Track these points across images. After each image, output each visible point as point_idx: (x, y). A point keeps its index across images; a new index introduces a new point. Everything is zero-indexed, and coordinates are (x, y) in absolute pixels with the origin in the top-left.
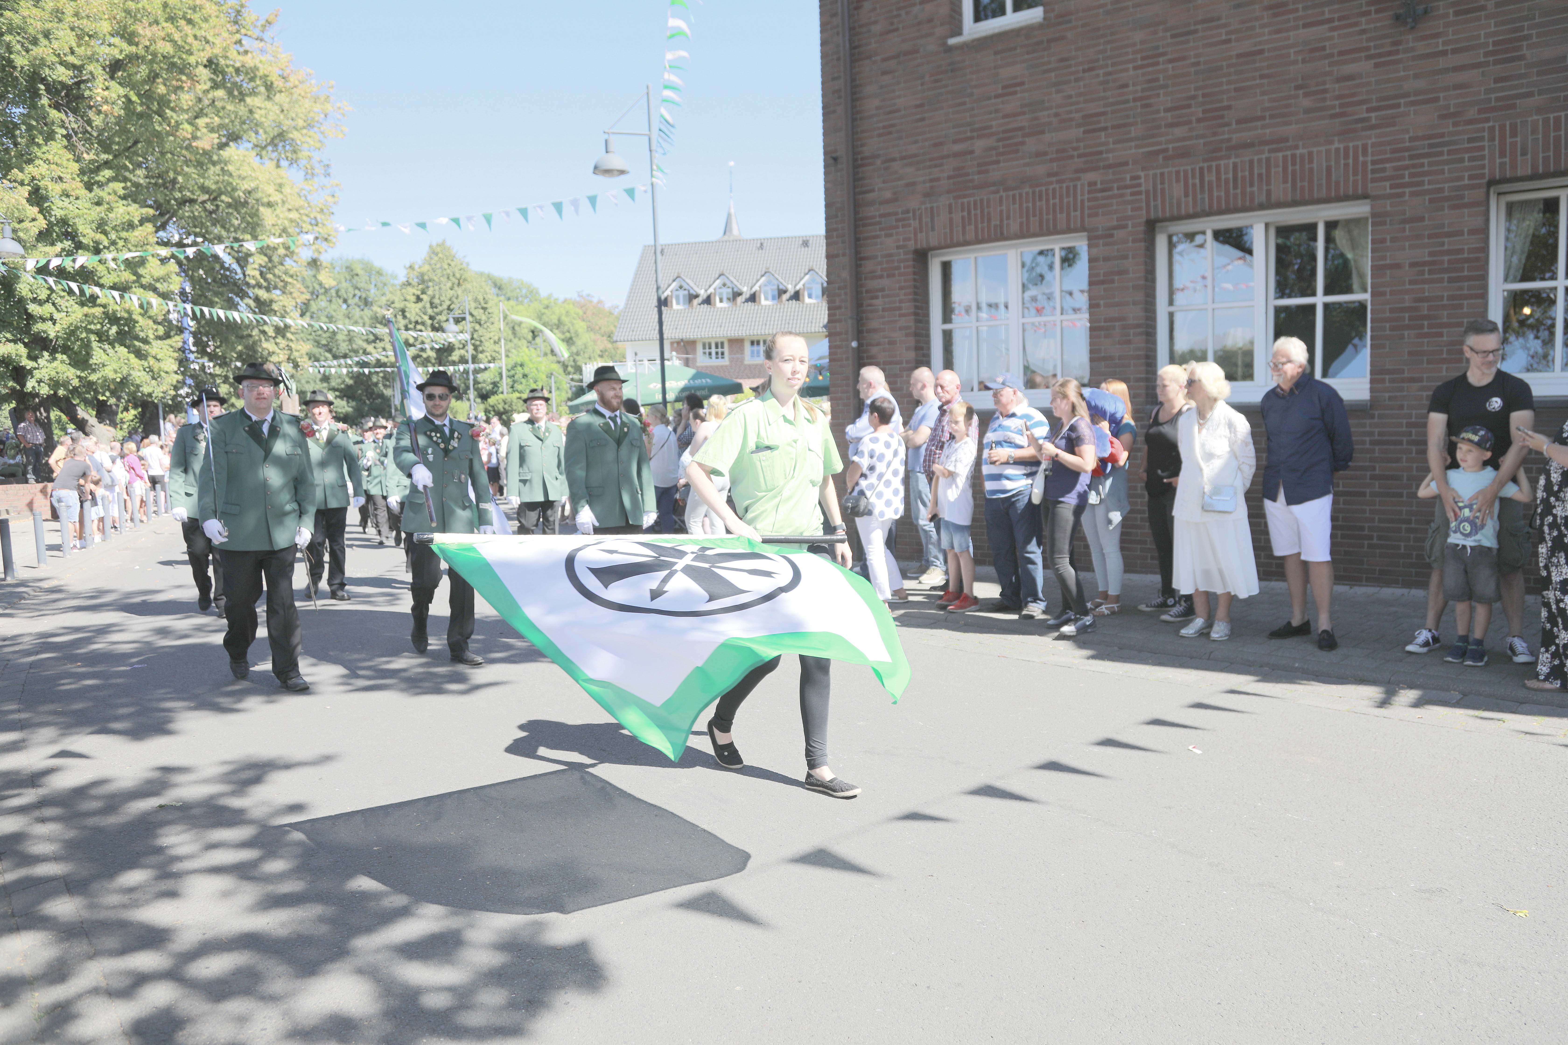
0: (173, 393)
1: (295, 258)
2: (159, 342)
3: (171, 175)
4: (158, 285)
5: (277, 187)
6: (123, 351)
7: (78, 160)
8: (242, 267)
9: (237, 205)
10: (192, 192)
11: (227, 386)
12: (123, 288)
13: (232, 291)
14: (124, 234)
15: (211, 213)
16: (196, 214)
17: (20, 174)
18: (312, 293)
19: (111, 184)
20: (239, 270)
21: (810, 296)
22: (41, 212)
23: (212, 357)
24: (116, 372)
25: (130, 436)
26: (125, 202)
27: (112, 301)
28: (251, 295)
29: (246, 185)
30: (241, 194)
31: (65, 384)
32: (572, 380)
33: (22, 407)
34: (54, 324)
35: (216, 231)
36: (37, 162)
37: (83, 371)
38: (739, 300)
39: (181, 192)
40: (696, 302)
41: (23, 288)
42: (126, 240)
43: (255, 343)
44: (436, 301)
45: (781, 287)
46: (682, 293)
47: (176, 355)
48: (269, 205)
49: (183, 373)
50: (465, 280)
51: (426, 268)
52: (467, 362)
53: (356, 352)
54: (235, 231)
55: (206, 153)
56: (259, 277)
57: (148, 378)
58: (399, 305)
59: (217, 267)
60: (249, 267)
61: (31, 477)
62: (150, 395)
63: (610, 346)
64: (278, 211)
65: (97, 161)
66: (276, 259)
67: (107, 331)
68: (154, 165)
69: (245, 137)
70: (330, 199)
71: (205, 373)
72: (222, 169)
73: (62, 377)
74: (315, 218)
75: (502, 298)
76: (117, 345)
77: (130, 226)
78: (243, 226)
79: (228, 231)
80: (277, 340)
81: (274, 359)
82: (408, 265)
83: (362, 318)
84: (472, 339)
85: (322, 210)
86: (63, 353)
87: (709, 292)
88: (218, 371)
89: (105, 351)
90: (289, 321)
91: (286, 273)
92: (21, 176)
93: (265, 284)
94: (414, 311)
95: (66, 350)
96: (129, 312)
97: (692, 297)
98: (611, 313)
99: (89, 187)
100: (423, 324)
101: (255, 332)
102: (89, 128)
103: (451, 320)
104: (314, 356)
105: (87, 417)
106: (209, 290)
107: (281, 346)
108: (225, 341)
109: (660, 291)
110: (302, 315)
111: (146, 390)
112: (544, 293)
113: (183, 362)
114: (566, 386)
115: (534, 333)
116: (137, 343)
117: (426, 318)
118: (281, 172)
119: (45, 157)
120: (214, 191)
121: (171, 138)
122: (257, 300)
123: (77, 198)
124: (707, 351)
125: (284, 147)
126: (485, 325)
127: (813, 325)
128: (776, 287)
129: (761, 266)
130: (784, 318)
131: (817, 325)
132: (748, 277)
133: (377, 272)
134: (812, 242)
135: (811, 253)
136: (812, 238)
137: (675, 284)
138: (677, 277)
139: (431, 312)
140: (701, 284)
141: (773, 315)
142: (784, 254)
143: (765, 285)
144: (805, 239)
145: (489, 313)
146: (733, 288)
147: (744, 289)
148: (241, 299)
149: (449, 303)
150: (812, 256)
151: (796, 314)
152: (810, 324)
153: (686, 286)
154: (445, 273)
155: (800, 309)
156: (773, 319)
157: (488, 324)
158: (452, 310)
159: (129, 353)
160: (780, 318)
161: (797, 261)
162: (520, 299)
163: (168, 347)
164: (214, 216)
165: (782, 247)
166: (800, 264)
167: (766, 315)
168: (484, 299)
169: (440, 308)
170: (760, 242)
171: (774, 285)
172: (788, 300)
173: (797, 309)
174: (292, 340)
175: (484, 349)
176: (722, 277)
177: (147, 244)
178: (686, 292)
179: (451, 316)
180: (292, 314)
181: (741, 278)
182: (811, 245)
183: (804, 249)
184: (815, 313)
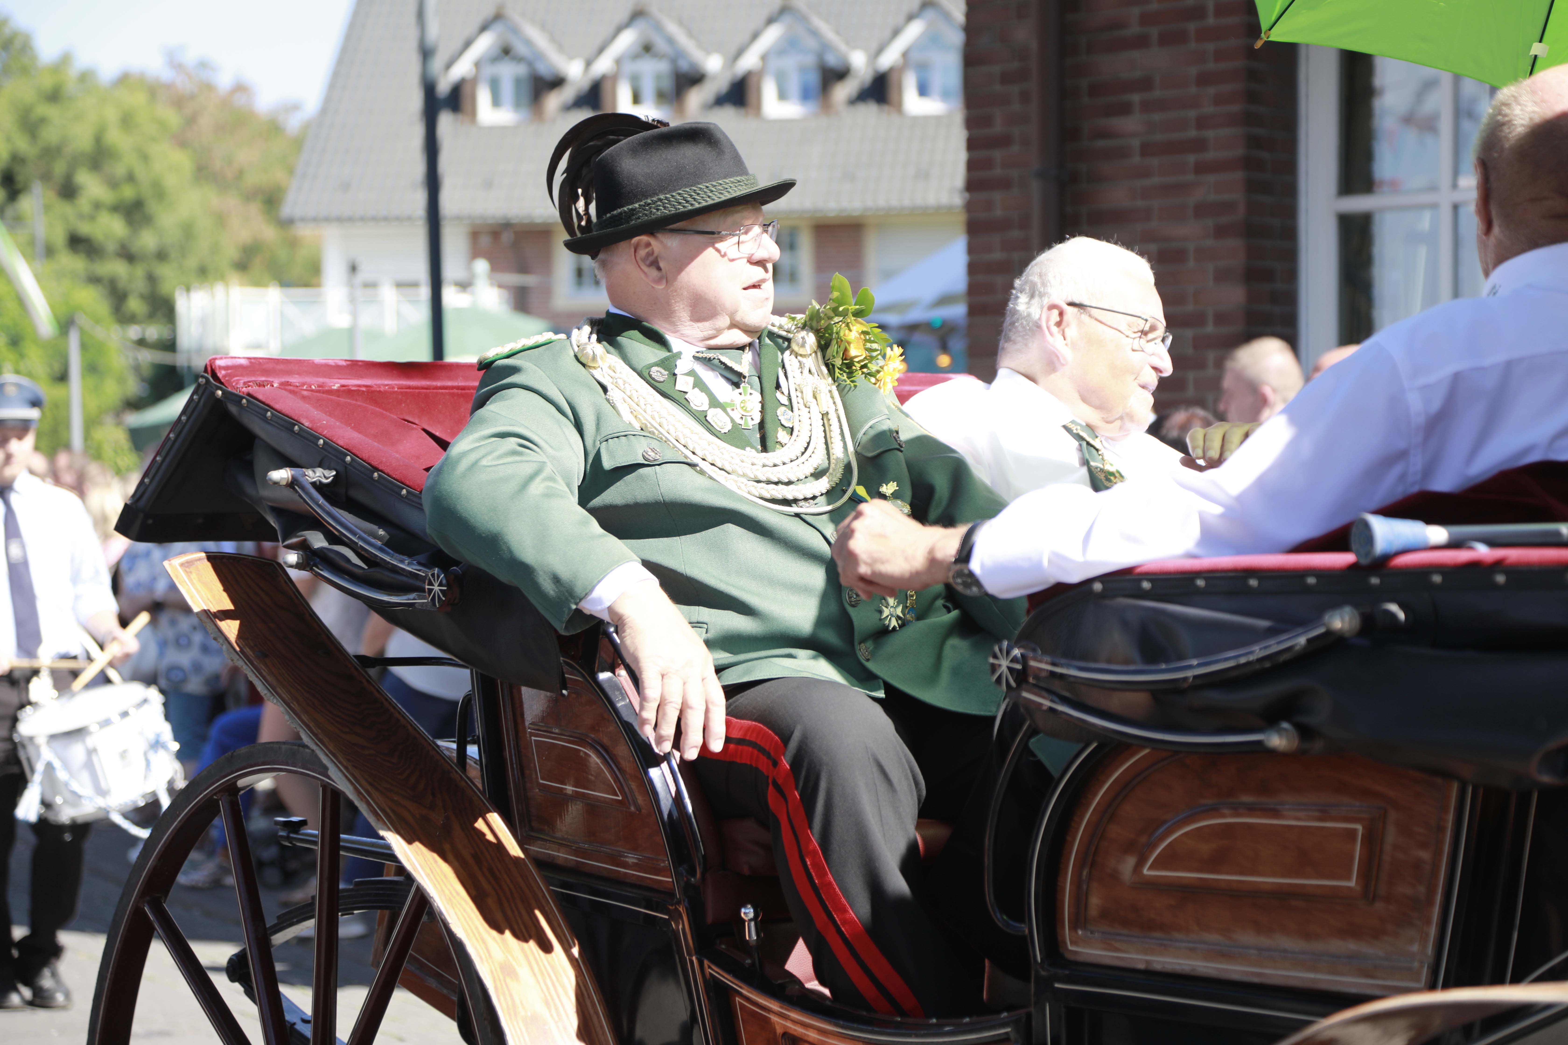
21: (923, 90)
38: (697, 97)
40: (553, 99)
45: (831, 58)
46: (508, 70)
63: (269, 233)
87: (597, 69)
97: (544, 84)
109: (437, 64)
127: (934, 183)
128: (814, 59)
130: (839, 160)
131: (946, 183)
132: (725, 25)
137: (486, 38)
138: (494, 18)
140: (572, 40)
141: (806, 149)
143: (782, 53)
146: (675, 59)
147: (713, 63)
151: (878, 146)
152: (921, 183)
153: (522, 49)
155: (893, 132)
156: (803, 162)
160: (828, 161)
167: (781, 149)
171: (808, 51)
172: (853, 102)
173: (881, 133)
176: (642, 20)
178: (523, 69)
181: (701, 25)
184: (940, 145)
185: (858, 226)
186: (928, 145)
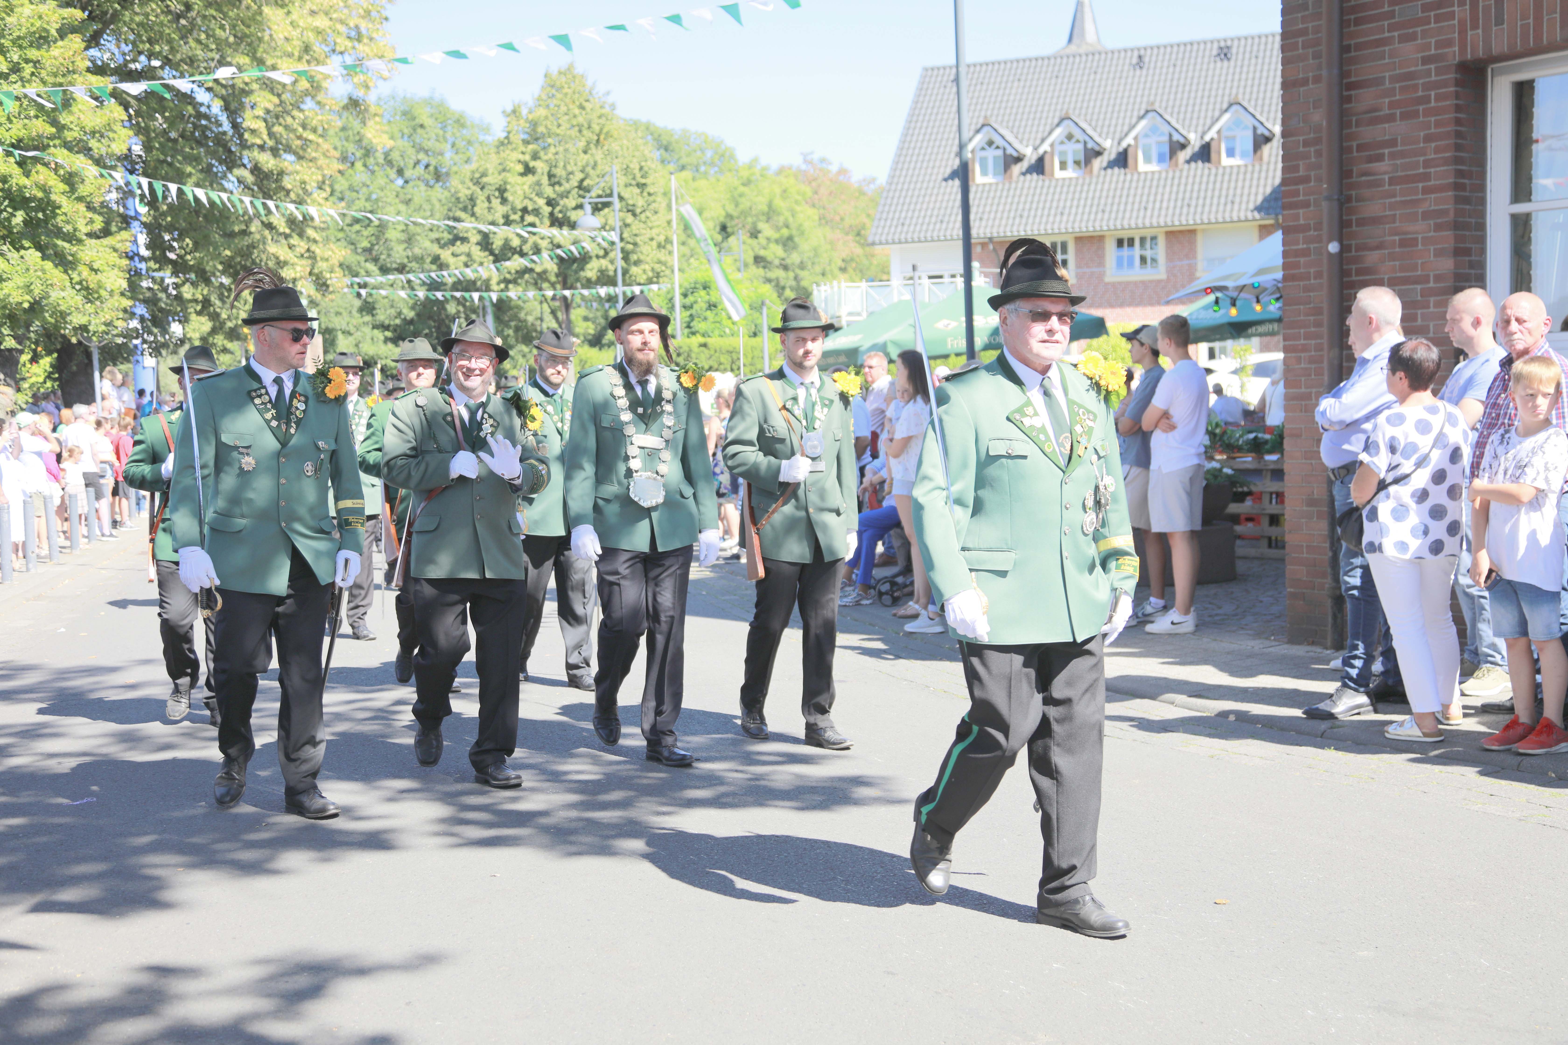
1: (321, 96)
4: (93, 144)
6: (33, 255)
11: (204, 319)
13: (213, 154)
14: (33, 54)
15: (178, 17)
16: (153, 18)
18: (344, 159)
20: (226, 119)
21: (1231, 153)
23: (179, 268)
24: (21, 291)
28: (245, 161)
35: (186, 49)
38: (1098, 163)
40: (1017, 169)
42: (36, 63)
43: (254, 245)
44: (559, 172)
45: (1176, 137)
46: (991, 153)
47: (121, 263)
49: (132, 297)
50: (608, 135)
51: (540, 112)
52: (612, 282)
53: (420, 261)
56: (262, 131)
58: (494, 179)
59: (188, 112)
62: (80, 330)
63: (859, 251)
64: (295, 14)
71: (168, 296)
74: (357, 27)
75: (671, 167)
76: (23, 246)
77: (43, 39)
78: (233, 40)
79: (207, 48)
80: (292, 241)
81: (287, 272)
82: (509, 108)
83: (430, 201)
84: (621, 239)
85: (368, 15)
87: (1041, 151)
90: (311, 209)
91: (304, 125)
93: (270, 143)
94: (519, 190)
96: (44, 189)
97: (1012, 160)
98: (862, 193)
100: (536, 212)
101: (255, 227)
103: (586, 207)
104: (351, 268)
106: (175, 152)
107: (299, 250)
108: (202, 241)
111: (74, 321)
113: (132, 277)
115: (725, 230)
116: (57, 242)
117: (541, 202)
122: (256, 170)
126: (643, 216)
127: (1236, 207)
128: (1166, 138)
129: (1138, 100)
130: (1180, 196)
131: (1244, 206)
132: (1114, 122)
133: (458, 121)
134: (1241, 50)
135: (1238, 70)
136: (1243, 42)
137: (979, 137)
138: (983, 126)
139: (549, 192)
140: (1026, 136)
141: (1160, 190)
142: (1183, 75)
143: (1146, 136)
144: (1222, 44)
145: (649, 194)
146: (1085, 143)
147: (1107, 144)
148: (230, 169)
149: (580, 176)
150: (1237, 77)
151: (1203, 187)
152: (1229, 207)
153: (999, 141)
154: (575, 122)
155: (1212, 178)
156: (1159, 197)
157: (648, 213)
158: (587, 190)
159: (43, 259)
160: (1173, 196)
161: (1208, 86)
162: (702, 169)
163: (108, 250)
164: (183, 22)
165: (1179, 63)
166: (1213, 93)
167: (1146, 191)
168: (641, 168)
169: (566, 186)
170: (1136, 54)
171: (1162, 134)
172: (1188, 162)
173: (1205, 179)
174: (315, 241)
175: (642, 257)
176: (1066, 122)
177: (74, 72)
178: (1000, 153)
179: (586, 201)
180: (315, 195)
181: (1100, 123)
182: (1240, 56)
183: (1219, 64)
184: (1240, 184)
185: (1192, 232)
186: (1233, 185)
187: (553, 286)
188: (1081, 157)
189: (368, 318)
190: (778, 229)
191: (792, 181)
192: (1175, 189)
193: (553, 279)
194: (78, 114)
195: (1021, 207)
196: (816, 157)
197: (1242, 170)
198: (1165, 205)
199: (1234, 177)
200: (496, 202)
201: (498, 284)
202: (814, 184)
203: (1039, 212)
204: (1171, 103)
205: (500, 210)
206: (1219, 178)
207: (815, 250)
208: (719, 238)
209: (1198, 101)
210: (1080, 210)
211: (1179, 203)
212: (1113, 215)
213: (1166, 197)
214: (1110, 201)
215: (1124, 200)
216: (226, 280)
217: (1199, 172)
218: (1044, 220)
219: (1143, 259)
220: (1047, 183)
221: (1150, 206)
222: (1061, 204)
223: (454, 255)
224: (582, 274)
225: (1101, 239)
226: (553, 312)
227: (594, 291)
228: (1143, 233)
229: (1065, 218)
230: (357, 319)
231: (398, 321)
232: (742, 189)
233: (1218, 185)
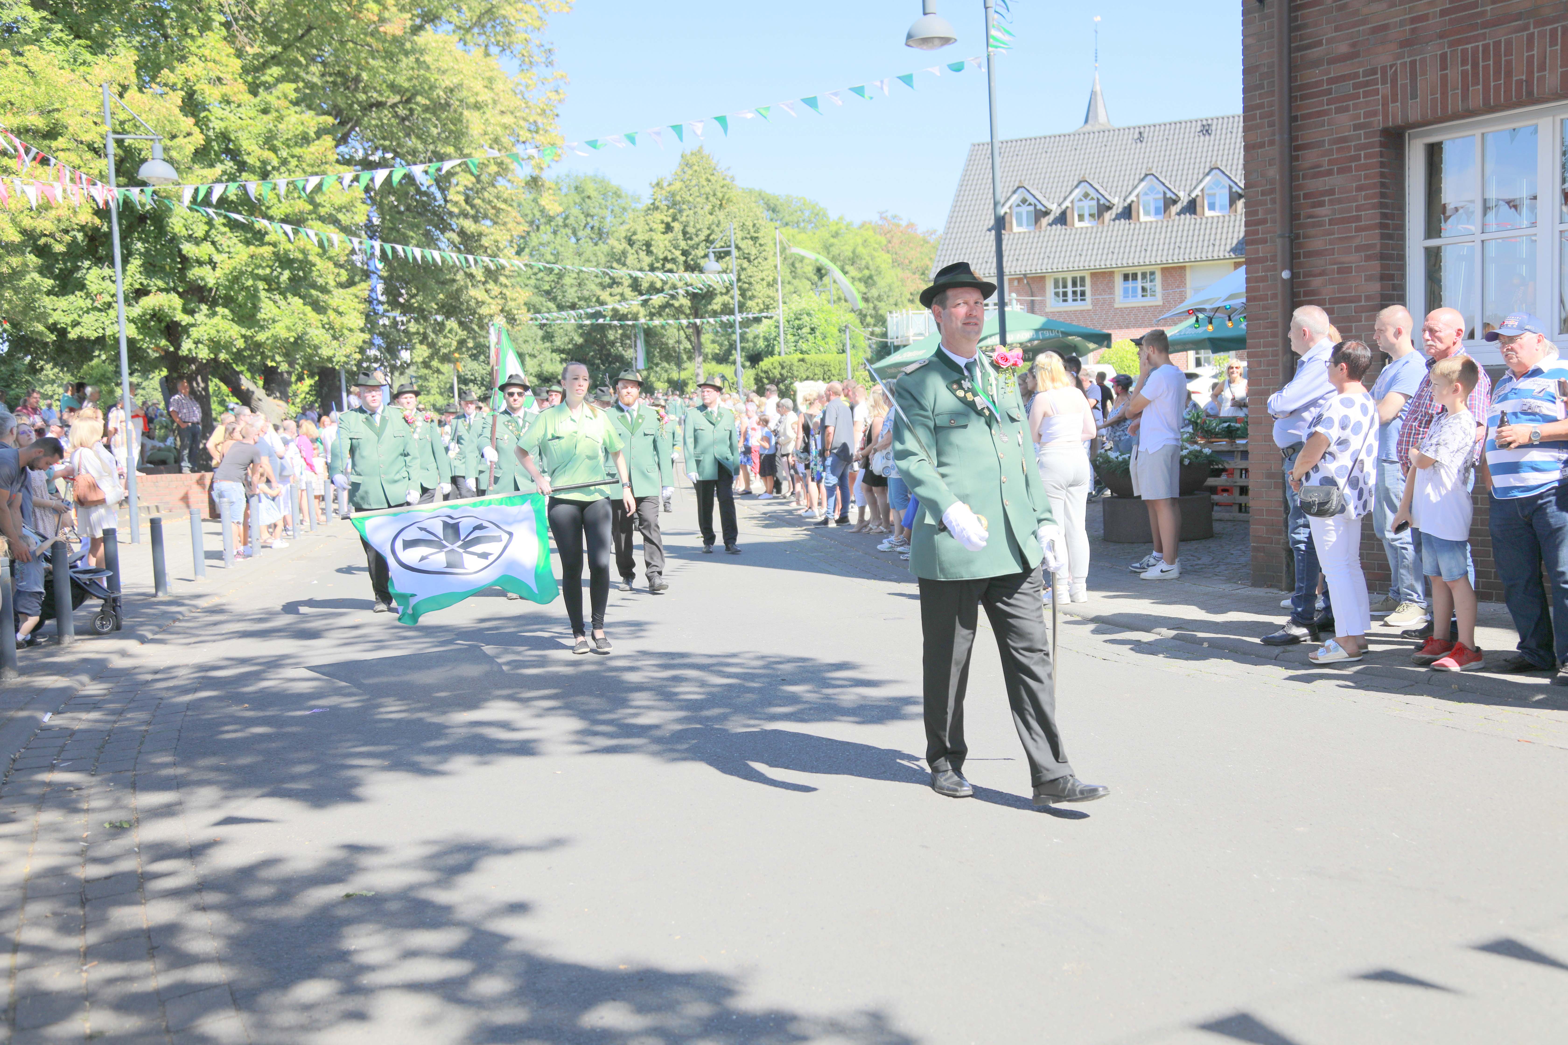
0: (358, 356)
1: (509, 177)
2: (341, 290)
3: (354, 70)
4: (340, 216)
5: (486, 83)
6: (296, 302)
7: (239, 54)
8: (443, 190)
9: (437, 108)
10: (380, 93)
11: (424, 347)
12: (296, 221)
13: (430, 222)
14: (297, 151)
15: (403, 119)
16: (385, 121)
17: (171, 75)
18: (531, 223)
19: (280, 86)
20: (438, 195)
21: (1211, 207)
22: (196, 124)
23: (406, 309)
24: (289, 329)
25: (304, 413)
26: (297, 109)
27: (283, 238)
28: (455, 227)
29: (448, 81)
30: (441, 93)
31: (228, 346)
32: (872, 334)
33: (175, 375)
34: (214, 268)
35: (410, 143)
36: (192, 59)
37: (250, 328)
38: (1108, 216)
39: (365, 93)
40: (1045, 221)
41: (176, 224)
42: (299, 158)
43: (459, 290)
44: (691, 230)
45: (1169, 194)
46: (1025, 209)
47: (362, 307)
48: (477, 107)
49: (371, 332)
50: (729, 200)
51: (678, 185)
52: (732, 312)
53: (587, 300)
54: (434, 143)
55: (395, 40)
56: (463, 204)
57: (328, 337)
58: (641, 237)
59: (412, 191)
60: (452, 190)
61: (186, 464)
62: (330, 359)
64: (488, 115)
65: (262, 56)
66: (484, 178)
67: (278, 277)
68: (332, 58)
69: (445, 16)
70: (553, 96)
71: (398, 330)
72: (417, 60)
73: (224, 337)
74: (535, 122)
75: (777, 224)
76: (289, 295)
77: (305, 140)
78: (443, 136)
79: (424, 142)
80: (488, 286)
81: (484, 311)
82: (654, 182)
83: (595, 255)
84: (739, 280)
85: (543, 113)
86: (225, 306)
87: (1064, 207)
88: (413, 327)
89: (275, 302)
90: (502, 261)
91: (498, 198)
92: (172, 78)
93: (472, 212)
94: (662, 244)
95: (228, 301)
96: (304, 252)
97: (1040, 214)
98: (926, 241)
99: (253, 90)
100: (674, 260)
101: (460, 276)
102: (252, 13)
103: (712, 256)
104: (534, 306)
105: (252, 387)
106: (402, 221)
107: (493, 293)
108: (422, 288)
109: (998, 206)
110: (518, 253)
111: (325, 352)
112: (833, 215)
113: (370, 318)
114: (863, 343)
115: (820, 272)
116: (313, 292)
117: (678, 253)
118: (492, 62)
119: (200, 52)
120: (407, 90)
121: (353, 22)
122: (462, 233)
123: (239, 106)
124: (1061, 290)
125: (494, 27)
126: (756, 262)
127: (1216, 248)
128: (1161, 196)
129: (1139, 166)
130: (1173, 240)
131: (1222, 248)
132: (1120, 184)
133: (616, 193)
134: (1219, 127)
135: (1217, 142)
136: (1220, 120)
137: (1015, 197)
138: (1018, 188)
139: (683, 244)
140: (1052, 195)
141: (1157, 236)
142: (1174, 147)
143: (1146, 194)
144: (1205, 123)
145: (761, 245)
146: (1098, 200)
147: (1115, 201)
148: (442, 233)
149: (708, 232)
150: (1216, 148)
151: (1191, 233)
152: (1211, 248)
153: (1031, 200)
154: (703, 191)
155: (1197, 226)
156: (1156, 242)
157: (760, 260)
158: (712, 242)
159: (305, 304)
160: (1167, 241)
161: (1193, 155)
162: (802, 225)
163: (352, 297)
164: (407, 123)
165: (1171, 137)
166: (1198, 160)
167: (1146, 236)
168: (754, 225)
169: (696, 240)
170: (1137, 131)
171: (1158, 192)
172: (1179, 214)
173: (1192, 227)
174: (506, 286)
175: (755, 293)
176: (1083, 184)
177: (326, 163)
178: (1032, 208)
179: (711, 250)
180: (506, 251)
181: (1110, 185)
182: (1219, 132)
183: (1202, 138)
184: (1219, 231)
185: (1183, 268)
186: (1214, 231)
187: (687, 317)
188: (1095, 211)
189: (548, 345)
190: (860, 270)
191: (871, 233)
192: (1168, 235)
193: (688, 311)
194: (329, 194)
195: (1048, 250)
196: (889, 215)
197: (1221, 219)
198: (1161, 247)
199: (1214, 225)
200: (643, 254)
201: (645, 316)
202: (889, 235)
203: (1063, 254)
204: (1165, 169)
205: (647, 260)
206: (1203, 226)
207: (890, 286)
208: (816, 278)
209: (1186, 167)
210: (1095, 252)
211: (1172, 246)
212: (1121, 256)
213: (1162, 241)
214: (1118, 245)
215: (1129, 243)
216: (440, 318)
217: (1187, 222)
218: (1067, 260)
219: (1144, 289)
220: (1068, 231)
221: (1149, 248)
222: (1080, 247)
223: (611, 295)
224: (710, 308)
225: (1111, 274)
226: (688, 338)
227: (718, 319)
228: (1144, 269)
229: (1083, 258)
230: (540, 345)
231: (570, 346)
232: (832, 240)
233: (1202, 232)
